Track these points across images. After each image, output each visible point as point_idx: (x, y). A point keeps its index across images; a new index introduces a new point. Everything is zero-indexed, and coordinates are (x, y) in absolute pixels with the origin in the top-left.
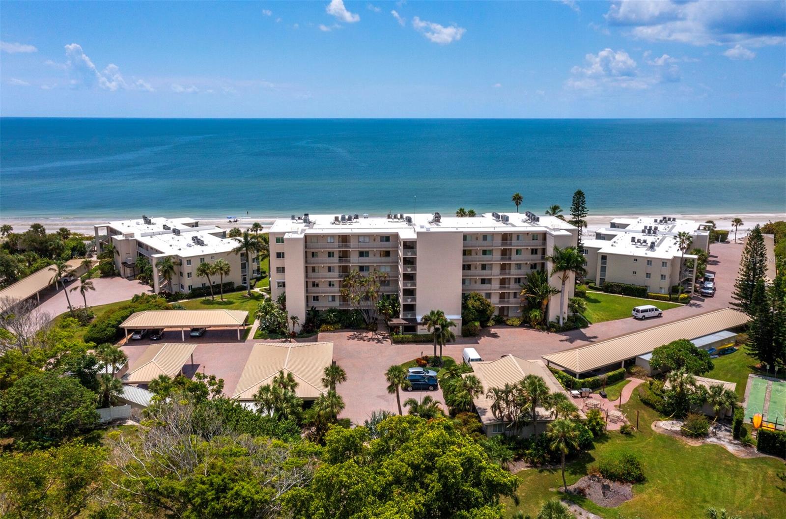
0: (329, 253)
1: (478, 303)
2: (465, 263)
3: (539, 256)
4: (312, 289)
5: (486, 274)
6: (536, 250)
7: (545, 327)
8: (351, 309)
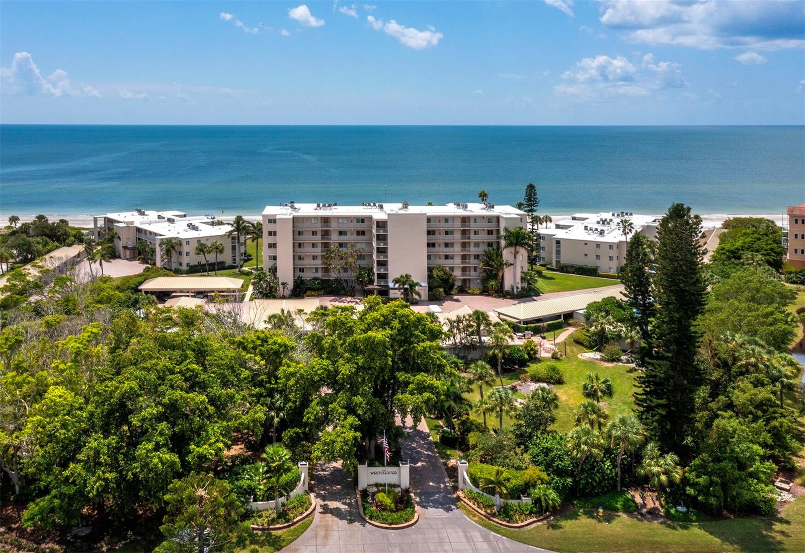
0: (313, 232)
1: (442, 273)
2: (429, 241)
3: (494, 236)
4: (298, 262)
5: (448, 251)
6: (492, 231)
7: (501, 294)
8: (332, 279)
